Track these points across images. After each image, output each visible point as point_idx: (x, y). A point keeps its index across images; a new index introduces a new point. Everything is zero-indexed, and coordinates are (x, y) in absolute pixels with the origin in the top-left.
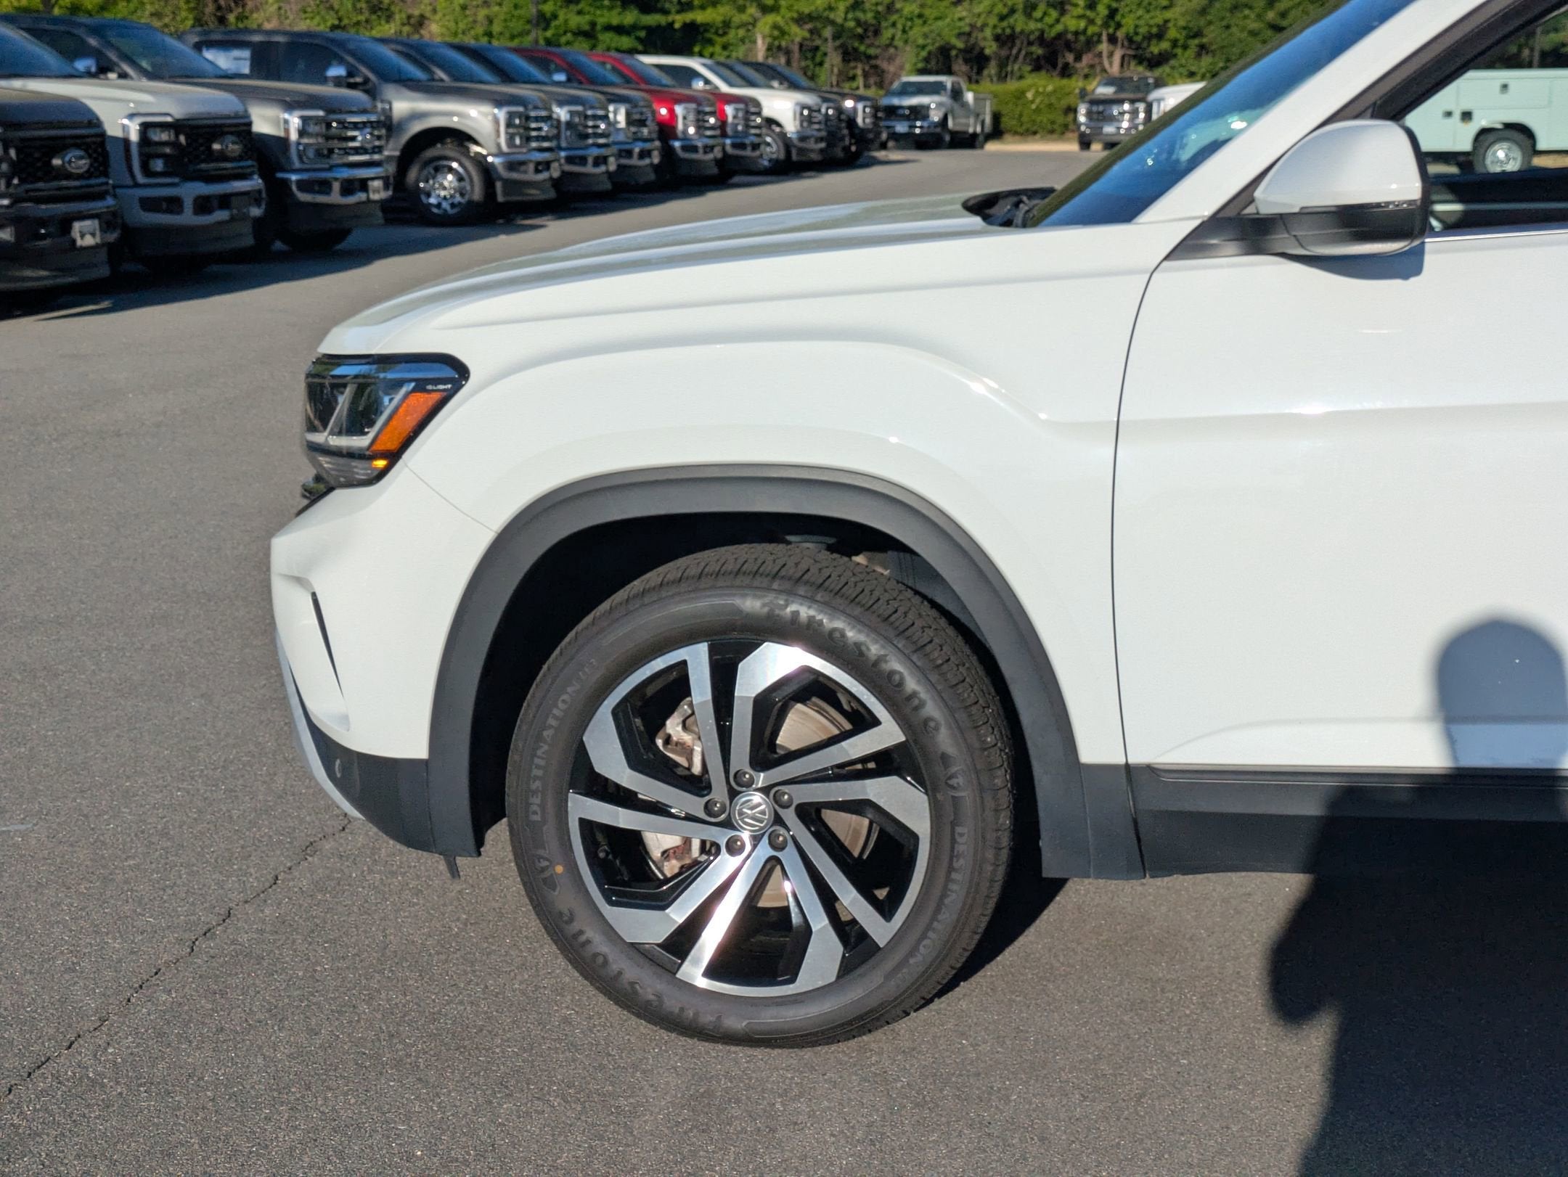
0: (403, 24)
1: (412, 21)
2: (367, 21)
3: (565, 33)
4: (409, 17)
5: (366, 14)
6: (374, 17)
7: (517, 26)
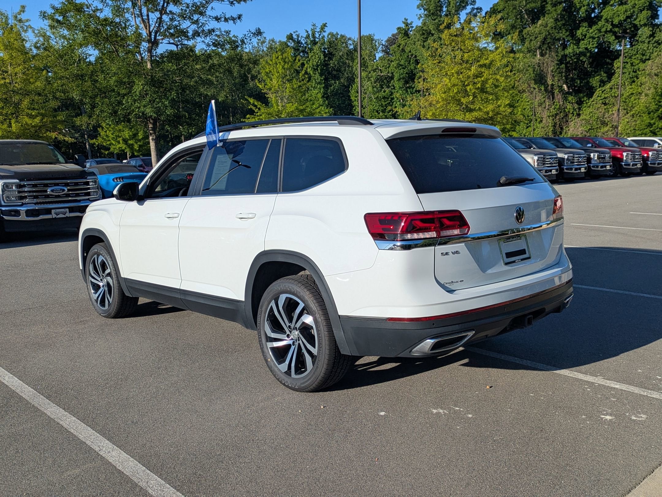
0: (610, 128)
1: (614, 126)
2: (600, 127)
3: (657, 128)
4: (613, 125)
5: (600, 125)
6: (602, 126)
7: (643, 127)
